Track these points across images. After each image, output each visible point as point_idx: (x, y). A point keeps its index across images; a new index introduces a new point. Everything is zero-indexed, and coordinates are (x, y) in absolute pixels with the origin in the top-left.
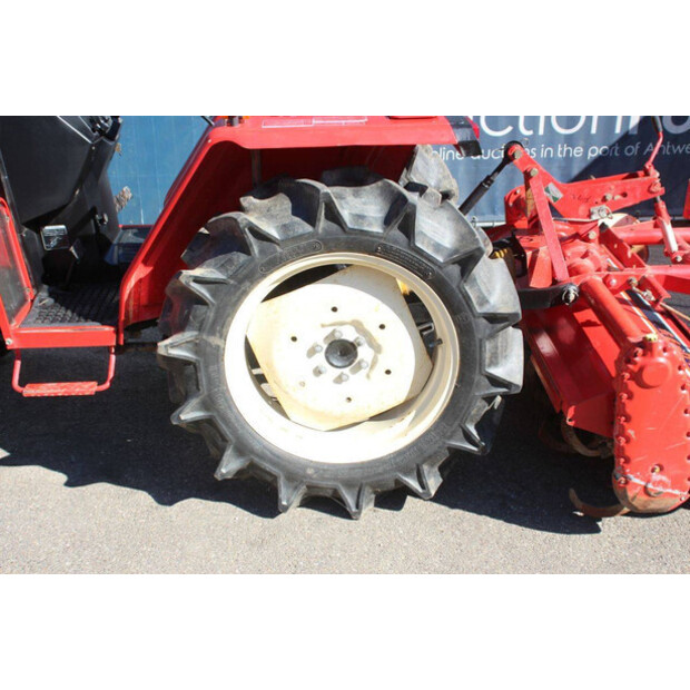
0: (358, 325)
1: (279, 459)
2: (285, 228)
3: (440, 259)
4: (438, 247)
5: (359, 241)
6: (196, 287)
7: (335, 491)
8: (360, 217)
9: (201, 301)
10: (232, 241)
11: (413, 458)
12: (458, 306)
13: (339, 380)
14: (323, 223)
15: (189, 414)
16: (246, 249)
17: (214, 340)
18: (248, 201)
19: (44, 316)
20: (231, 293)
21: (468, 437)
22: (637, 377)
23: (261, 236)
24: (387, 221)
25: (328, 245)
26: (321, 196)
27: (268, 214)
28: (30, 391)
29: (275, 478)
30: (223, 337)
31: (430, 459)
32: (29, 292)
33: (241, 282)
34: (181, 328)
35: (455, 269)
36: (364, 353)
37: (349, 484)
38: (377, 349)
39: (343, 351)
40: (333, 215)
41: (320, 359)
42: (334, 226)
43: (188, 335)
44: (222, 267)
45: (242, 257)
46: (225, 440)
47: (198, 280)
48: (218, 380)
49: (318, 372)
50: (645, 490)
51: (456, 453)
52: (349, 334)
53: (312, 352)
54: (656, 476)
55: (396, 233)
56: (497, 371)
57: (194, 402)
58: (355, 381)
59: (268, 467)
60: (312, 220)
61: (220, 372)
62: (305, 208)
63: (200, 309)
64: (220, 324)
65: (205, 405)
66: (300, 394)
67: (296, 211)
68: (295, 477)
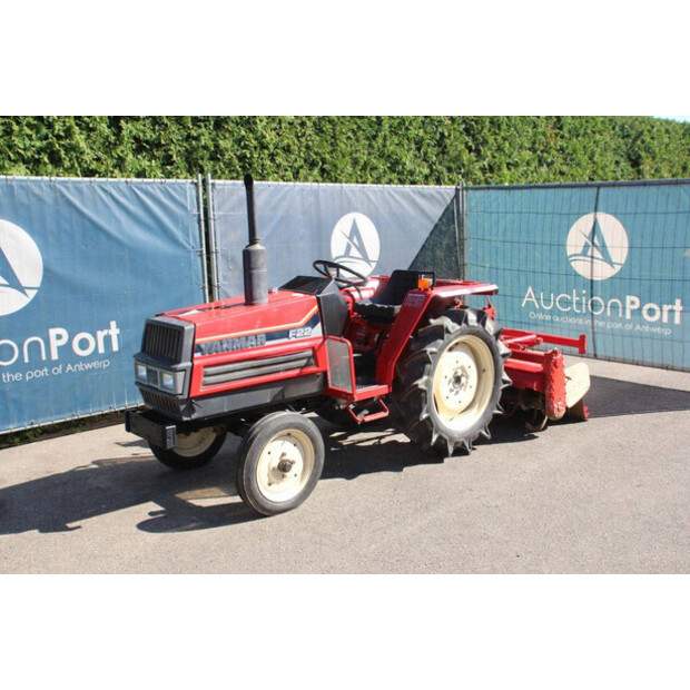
0: (462, 368)
1: (447, 433)
2: (453, 327)
3: (491, 334)
4: (491, 331)
5: (470, 331)
6: (429, 355)
7: (463, 443)
9: (430, 362)
10: (440, 333)
11: (483, 422)
12: (494, 352)
13: (456, 393)
14: (463, 325)
15: (424, 415)
16: (443, 337)
17: (431, 379)
20: (437, 357)
21: (498, 408)
22: (554, 364)
24: (478, 321)
25: (461, 333)
29: (446, 441)
30: (433, 376)
31: (487, 422)
33: (440, 352)
35: (494, 338)
36: (463, 380)
37: (467, 439)
38: (467, 377)
39: (458, 380)
40: (467, 321)
41: (451, 385)
42: (466, 325)
43: (425, 378)
44: (436, 347)
45: (440, 342)
46: (433, 426)
49: (451, 391)
51: (495, 416)
52: (459, 373)
53: (450, 382)
54: (560, 403)
55: (481, 326)
57: (425, 409)
58: (461, 393)
59: (444, 436)
60: (460, 324)
61: (432, 393)
63: (428, 366)
64: (433, 372)
65: (428, 411)
66: (446, 402)
67: (454, 321)
68: (452, 439)
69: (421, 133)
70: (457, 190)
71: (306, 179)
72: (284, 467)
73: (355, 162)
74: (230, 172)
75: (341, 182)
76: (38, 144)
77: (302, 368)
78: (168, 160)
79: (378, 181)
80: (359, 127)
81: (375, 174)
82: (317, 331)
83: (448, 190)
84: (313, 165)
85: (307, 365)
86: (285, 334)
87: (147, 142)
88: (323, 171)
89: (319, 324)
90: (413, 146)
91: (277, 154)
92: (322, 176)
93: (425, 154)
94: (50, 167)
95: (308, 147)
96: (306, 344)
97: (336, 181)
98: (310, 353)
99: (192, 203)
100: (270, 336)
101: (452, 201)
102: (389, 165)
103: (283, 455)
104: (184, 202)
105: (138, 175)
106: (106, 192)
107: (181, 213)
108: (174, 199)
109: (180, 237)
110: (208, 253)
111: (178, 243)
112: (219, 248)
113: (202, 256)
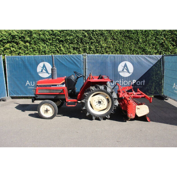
0: (101, 100)
1: (93, 114)
2: (94, 89)
3: (109, 92)
4: (109, 91)
5: (102, 91)
6: (86, 95)
7: (99, 118)
8: (101, 88)
9: (86, 96)
10: (89, 90)
11: (107, 114)
12: (111, 97)
13: (99, 105)
14: (98, 89)
15: (84, 108)
16: (91, 91)
17: (87, 100)
18: (91, 87)
19: (69, 99)
20: (89, 96)
21: (112, 111)
22: (128, 104)
23: (92, 90)
24: (104, 89)
25: (99, 91)
26: (98, 86)
27: (93, 88)
28: (68, 106)
29: (92, 116)
30: (88, 100)
31: (109, 114)
32: (68, 97)
33: (90, 94)
34: (84, 99)
35: (111, 94)
36: (102, 102)
37: (100, 117)
38: (103, 102)
39: (100, 102)
40: (99, 88)
41: (97, 103)
42: (99, 89)
43: (84, 100)
44: (88, 93)
46: (87, 111)
47: (86, 94)
48: (87, 105)
49: (97, 104)
50: (130, 116)
51: (111, 113)
52: (100, 101)
53: (97, 102)
54: (131, 114)
55: (105, 90)
56: (115, 104)
57: (84, 107)
58: (101, 106)
59: (92, 114)
60: (97, 89)
61: (87, 104)
62: (96, 87)
63: (86, 97)
64: (88, 99)
65: (86, 107)
66: (95, 107)
67: (95, 88)
68: (94, 116)
69: (154, 42)
70: (162, 56)
71: (115, 54)
72: (47, 111)
73: (131, 50)
74: (94, 52)
75: (125, 54)
76: (55, 49)
77: (60, 93)
78: (79, 51)
79: (138, 54)
80: (132, 42)
81: (137, 52)
82: (64, 86)
83: (159, 56)
84: (117, 51)
85: (61, 92)
86: (56, 85)
87: (76, 48)
88: (120, 52)
89: (65, 84)
90: (151, 45)
91: (106, 49)
92: (120, 53)
93: (156, 47)
94: (57, 53)
95: (116, 47)
96: (61, 88)
97: (124, 54)
98: (62, 90)
99: (82, 59)
100: (53, 85)
101: (161, 59)
102: (142, 50)
103: (47, 108)
104: (80, 59)
105: (73, 54)
106: (64, 57)
107: (79, 61)
108: (78, 58)
109: (79, 65)
110: (85, 69)
111: (78, 67)
112: (87, 68)
113: (84, 69)
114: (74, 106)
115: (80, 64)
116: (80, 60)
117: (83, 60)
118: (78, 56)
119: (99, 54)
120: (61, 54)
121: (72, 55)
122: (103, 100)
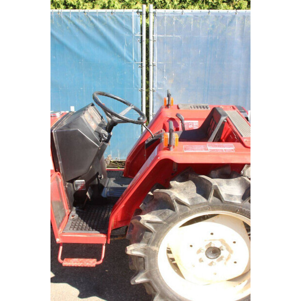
0: (222, 241)
2: (193, 199)
5: (230, 207)
6: (147, 225)
8: (230, 196)
9: (149, 231)
10: (166, 204)
13: (211, 264)
14: (212, 198)
15: (139, 280)
16: (172, 208)
17: (154, 248)
20: (163, 227)
23: (180, 203)
26: (213, 187)
28: (66, 263)
30: (158, 246)
32: (67, 211)
33: (169, 223)
36: (224, 253)
38: (231, 252)
39: (215, 252)
40: (217, 195)
41: (203, 255)
42: (217, 199)
43: (142, 245)
44: (160, 216)
45: (171, 212)
46: (155, 291)
48: (154, 265)
52: (217, 245)
53: (199, 251)
55: (248, 203)
57: (142, 274)
60: (206, 196)
61: (155, 262)
62: (204, 190)
63: (148, 234)
64: (157, 241)
65: (147, 276)
66: (191, 269)
67: (198, 191)
99: (136, 26)
104: (129, 26)
105: (104, 7)
106: (68, 19)
107: (126, 35)
108: (121, 25)
109: (124, 51)
110: (148, 65)
111: (122, 57)
112: (155, 63)
113: (142, 67)
114: (91, 263)
115: (130, 49)
116: (130, 32)
117: (141, 34)
118: (122, 18)
119: (200, 8)
120: (59, 6)
121: (98, 9)
122: (229, 242)
